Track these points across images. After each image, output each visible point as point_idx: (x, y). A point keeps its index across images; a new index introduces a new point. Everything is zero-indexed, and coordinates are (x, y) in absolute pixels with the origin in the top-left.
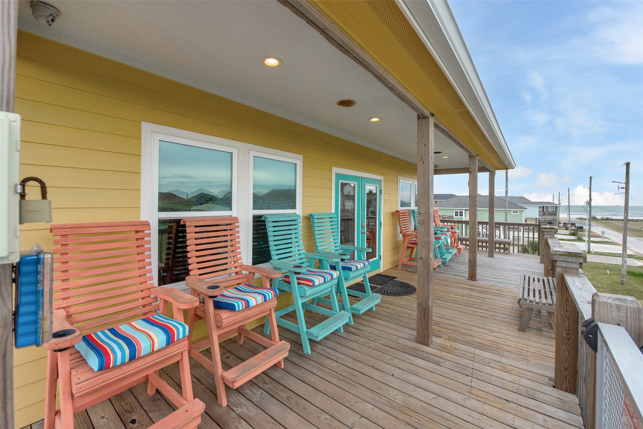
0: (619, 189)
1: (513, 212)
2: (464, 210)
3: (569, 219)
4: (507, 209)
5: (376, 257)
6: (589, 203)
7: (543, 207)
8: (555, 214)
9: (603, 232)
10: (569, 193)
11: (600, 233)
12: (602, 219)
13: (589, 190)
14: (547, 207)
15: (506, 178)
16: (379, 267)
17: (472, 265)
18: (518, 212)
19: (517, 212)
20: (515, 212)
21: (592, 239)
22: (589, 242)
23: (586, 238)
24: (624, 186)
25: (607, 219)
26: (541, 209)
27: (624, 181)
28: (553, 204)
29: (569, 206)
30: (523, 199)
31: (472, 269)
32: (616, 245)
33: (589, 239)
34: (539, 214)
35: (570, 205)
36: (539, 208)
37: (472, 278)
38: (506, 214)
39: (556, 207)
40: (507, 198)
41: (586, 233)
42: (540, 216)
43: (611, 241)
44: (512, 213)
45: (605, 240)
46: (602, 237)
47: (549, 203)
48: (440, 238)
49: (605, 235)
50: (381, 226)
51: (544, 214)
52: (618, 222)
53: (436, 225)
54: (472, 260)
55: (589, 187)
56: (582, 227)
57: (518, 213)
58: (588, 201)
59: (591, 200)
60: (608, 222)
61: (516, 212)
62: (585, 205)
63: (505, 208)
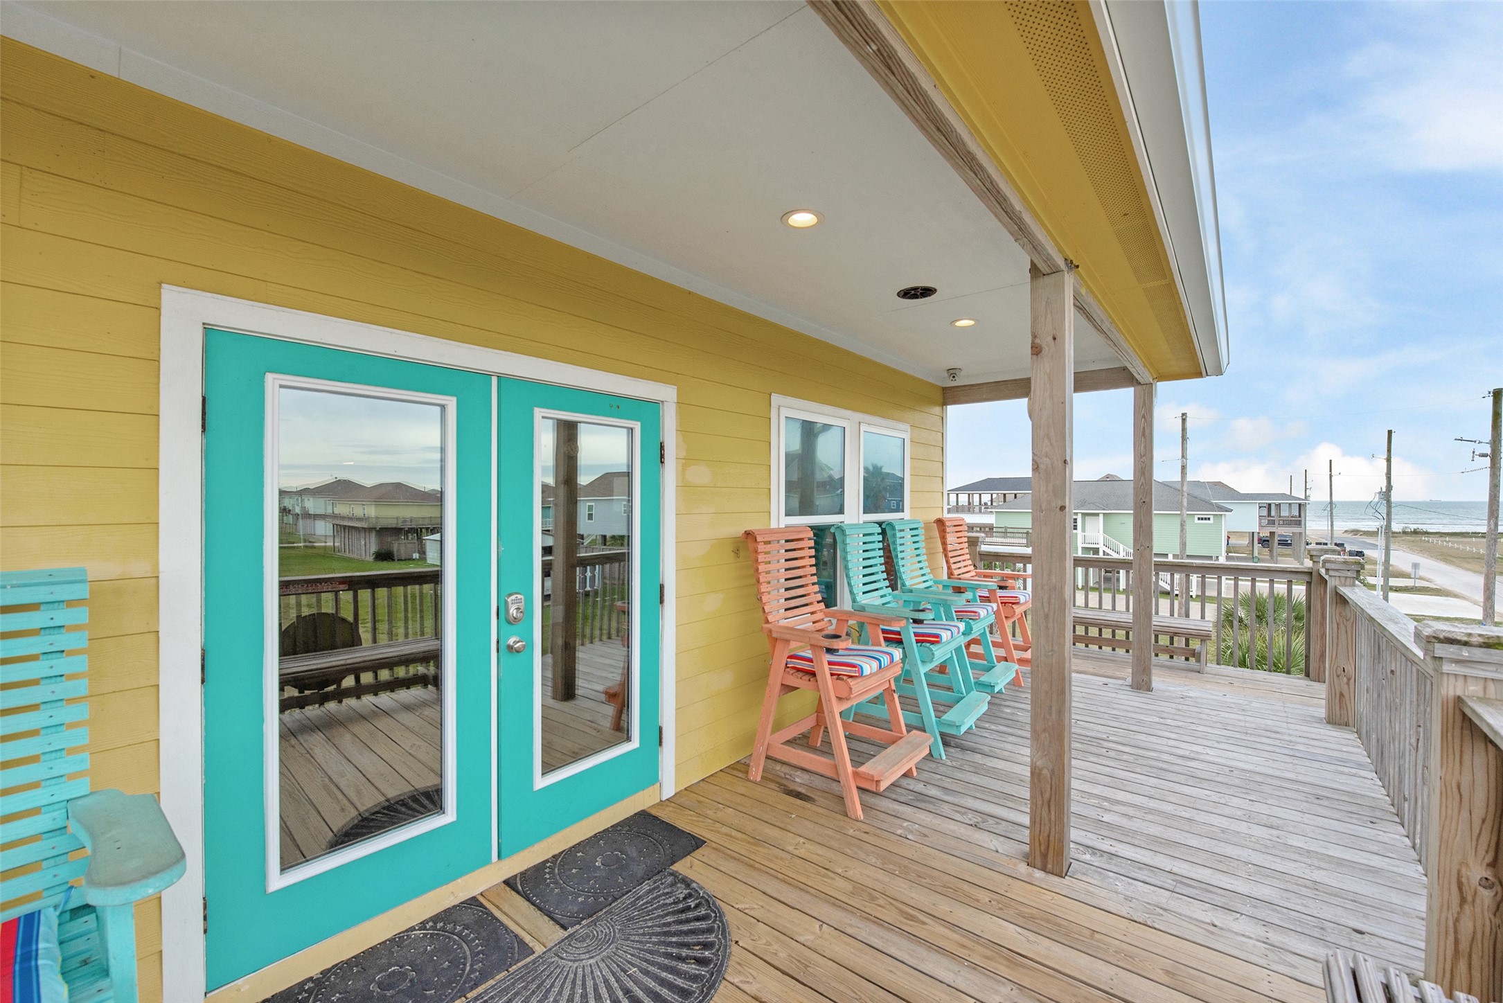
0: (1473, 457)
1: (1199, 519)
2: (1080, 515)
3: (1332, 534)
4: (1184, 511)
5: (629, 739)
6: (1387, 494)
7: (1270, 505)
8: (1298, 521)
9: (1416, 566)
10: (1331, 471)
11: (1407, 568)
12: (1404, 533)
13: (1385, 463)
14: (1278, 506)
15: (1183, 434)
16: (653, 778)
17: (1047, 796)
18: (1212, 519)
19: (1209, 519)
20: (1202, 519)
21: (1393, 582)
22: (1387, 589)
23: (1378, 581)
24: (1488, 450)
25: (1416, 532)
26: (1265, 512)
27: (1488, 436)
28: (1290, 497)
29: (1331, 503)
30: (1220, 488)
31: (1045, 813)
32: (1447, 596)
33: (1386, 581)
34: (1260, 523)
35: (1334, 500)
36: (1260, 507)
37: (1045, 856)
38: (1182, 525)
39: (1300, 505)
40: (1185, 484)
41: (1380, 569)
42: (1261, 526)
43: (1435, 587)
44: (1196, 521)
45: (1420, 584)
46: (1413, 576)
47: (1283, 496)
48: (935, 639)
49: (1421, 573)
50: (662, 601)
51: (1272, 523)
52: (1443, 539)
53: (950, 574)
54: (1045, 772)
55: (1386, 457)
56: (1361, 552)
57: (1211, 521)
58: (1384, 490)
59: (1389, 487)
60: (1418, 538)
61: (1206, 519)
62: (1376, 499)
63: (1181, 510)
